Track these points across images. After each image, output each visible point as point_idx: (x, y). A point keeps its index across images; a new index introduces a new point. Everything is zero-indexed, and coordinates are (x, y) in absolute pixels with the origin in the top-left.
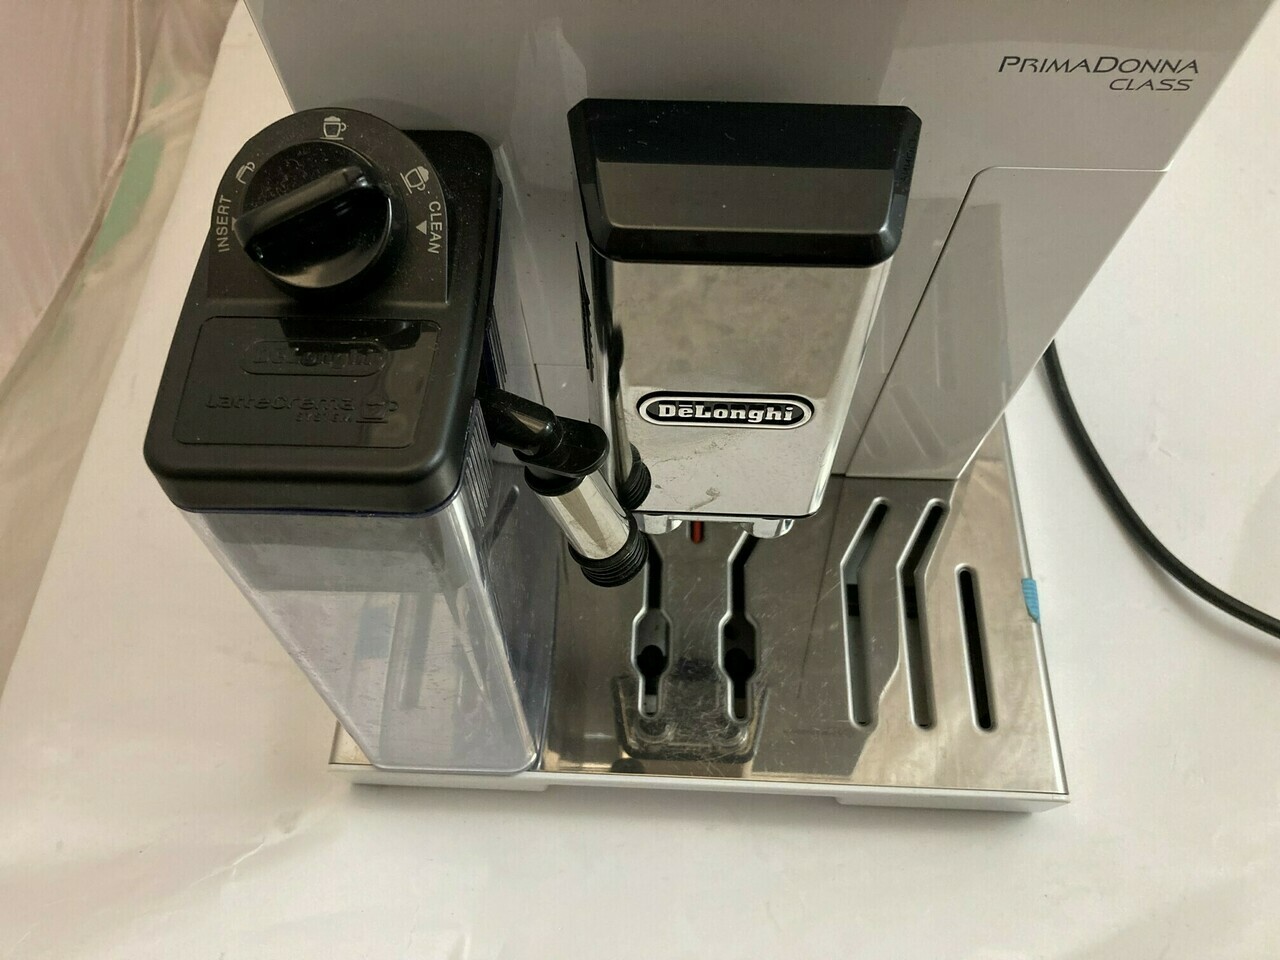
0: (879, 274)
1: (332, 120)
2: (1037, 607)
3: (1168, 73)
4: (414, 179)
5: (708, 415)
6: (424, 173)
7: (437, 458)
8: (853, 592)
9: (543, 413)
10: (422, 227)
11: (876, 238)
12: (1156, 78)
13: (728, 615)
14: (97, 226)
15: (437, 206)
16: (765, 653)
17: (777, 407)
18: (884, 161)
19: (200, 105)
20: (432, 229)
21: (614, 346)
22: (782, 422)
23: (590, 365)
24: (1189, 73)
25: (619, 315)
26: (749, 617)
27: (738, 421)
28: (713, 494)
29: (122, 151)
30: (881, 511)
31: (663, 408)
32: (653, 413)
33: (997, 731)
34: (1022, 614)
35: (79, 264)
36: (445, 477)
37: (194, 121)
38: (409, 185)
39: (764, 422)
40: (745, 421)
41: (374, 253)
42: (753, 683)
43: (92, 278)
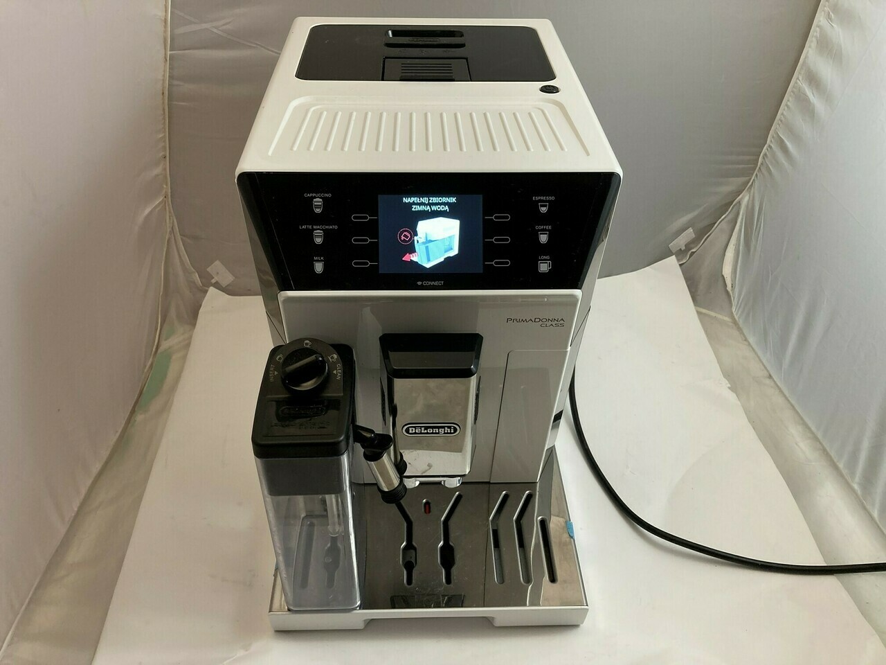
0: (474, 380)
1: (308, 341)
2: (573, 532)
3: (556, 322)
4: (332, 358)
5: (426, 431)
6: (335, 356)
7: (342, 438)
8: (495, 533)
9: (371, 431)
10: (335, 372)
11: (470, 369)
12: (553, 323)
13: (442, 543)
14: (141, 393)
15: (339, 366)
16: (458, 556)
17: (449, 427)
18: (471, 349)
19: (191, 337)
20: (338, 372)
21: (394, 411)
22: (451, 433)
23: (384, 420)
24: (562, 322)
25: (396, 401)
26: (451, 543)
27: (436, 433)
28: (430, 466)
29: (151, 360)
30: (506, 497)
31: (410, 429)
32: (407, 431)
33: (558, 583)
34: (566, 535)
35: (133, 412)
36: (343, 445)
37: (188, 346)
38: (331, 360)
39: (445, 433)
40: (438, 433)
41: (322, 379)
42: (454, 570)
43: (139, 418)
